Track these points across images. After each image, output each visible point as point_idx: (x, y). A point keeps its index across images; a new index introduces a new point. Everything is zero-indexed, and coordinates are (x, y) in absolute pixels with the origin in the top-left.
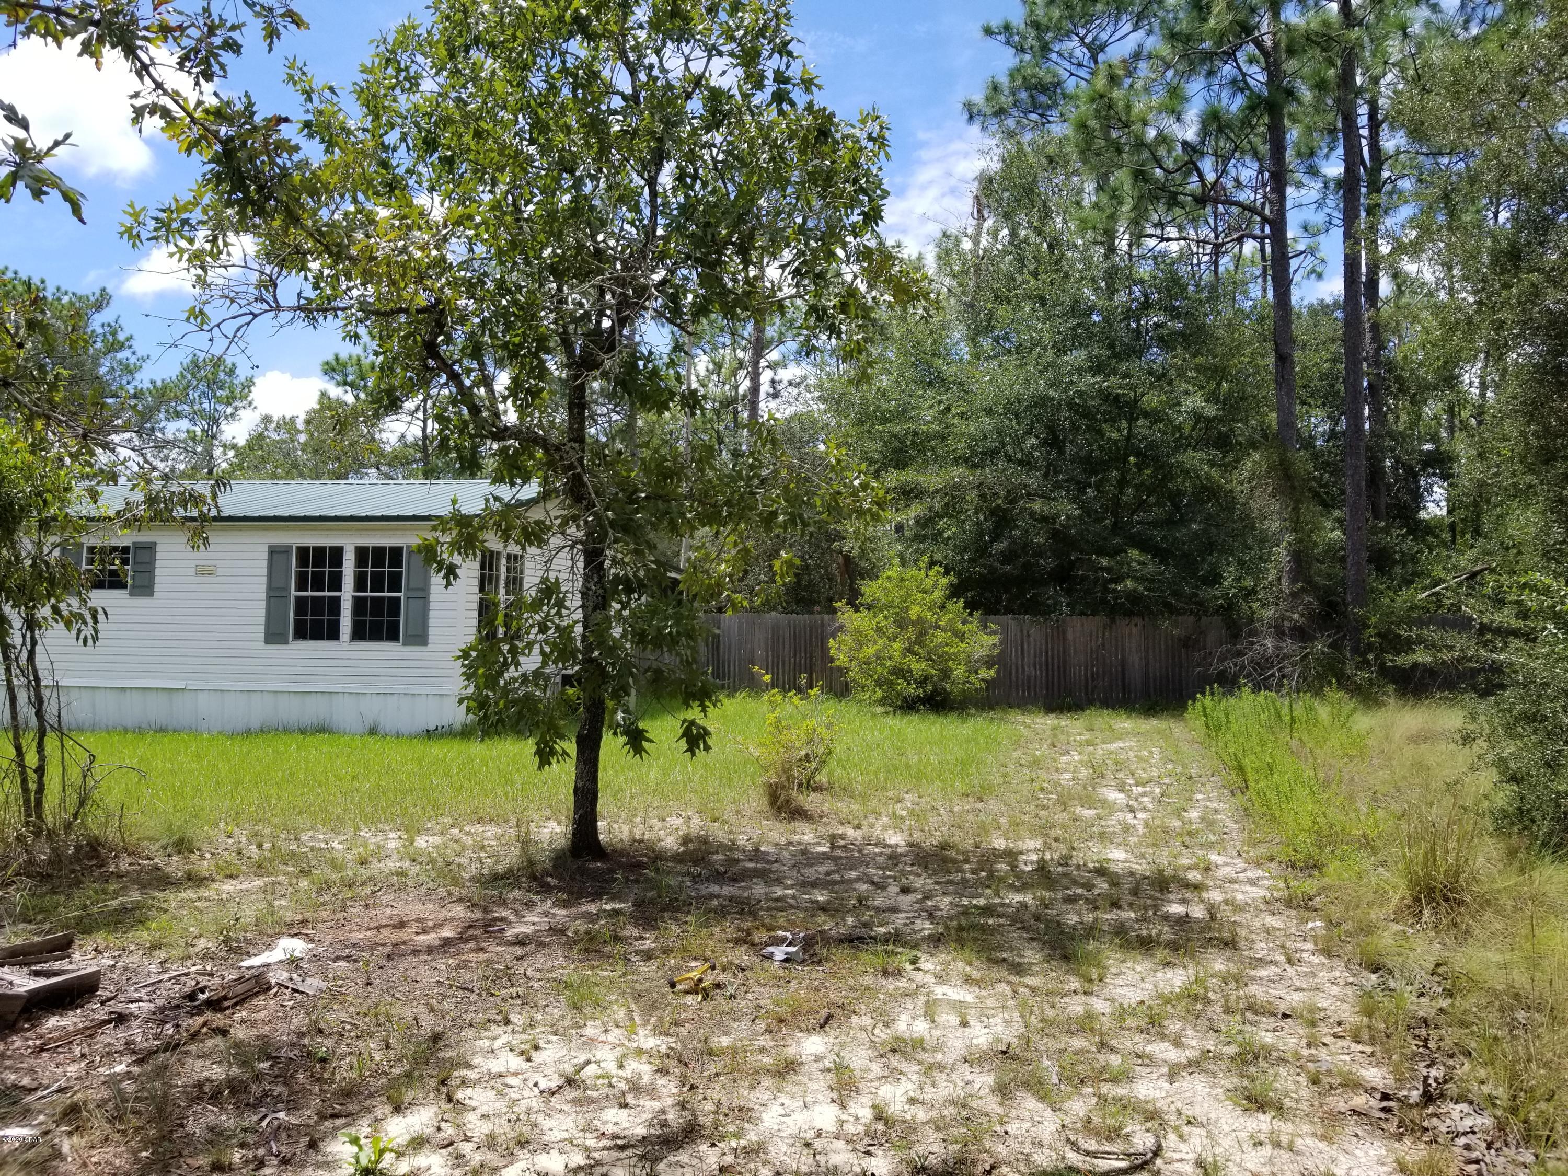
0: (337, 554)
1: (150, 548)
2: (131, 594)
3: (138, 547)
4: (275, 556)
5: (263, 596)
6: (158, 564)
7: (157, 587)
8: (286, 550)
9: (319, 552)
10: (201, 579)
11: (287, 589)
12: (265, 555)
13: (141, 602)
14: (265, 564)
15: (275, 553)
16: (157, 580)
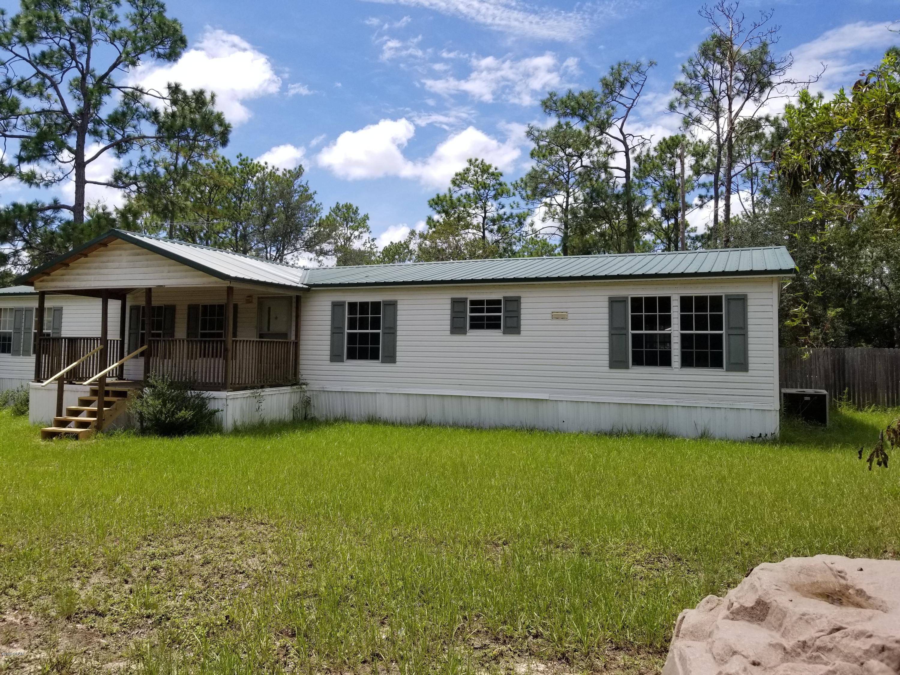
0: (666, 302)
1: (517, 300)
2: (504, 333)
3: (508, 300)
4: (615, 304)
5: (607, 333)
6: (523, 311)
7: (522, 328)
8: (624, 300)
9: (650, 301)
10: (555, 322)
11: (626, 328)
12: (606, 304)
13: (512, 338)
14: (606, 310)
15: (613, 302)
16: (522, 322)
